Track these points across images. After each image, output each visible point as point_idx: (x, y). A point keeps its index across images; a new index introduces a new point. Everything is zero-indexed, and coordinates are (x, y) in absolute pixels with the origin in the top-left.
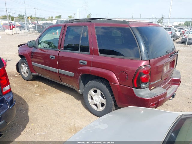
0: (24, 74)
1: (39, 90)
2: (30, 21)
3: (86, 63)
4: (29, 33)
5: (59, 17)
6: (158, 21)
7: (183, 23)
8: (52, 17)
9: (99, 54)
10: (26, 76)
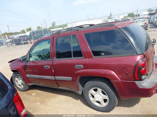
0: (19, 86)
1: (39, 98)
2: (7, 37)
3: (82, 66)
4: (8, 47)
5: (29, 29)
6: (108, 17)
7: (127, 15)
8: (24, 31)
9: (94, 57)
10: (21, 88)
